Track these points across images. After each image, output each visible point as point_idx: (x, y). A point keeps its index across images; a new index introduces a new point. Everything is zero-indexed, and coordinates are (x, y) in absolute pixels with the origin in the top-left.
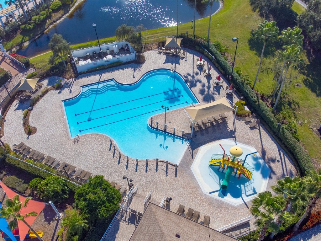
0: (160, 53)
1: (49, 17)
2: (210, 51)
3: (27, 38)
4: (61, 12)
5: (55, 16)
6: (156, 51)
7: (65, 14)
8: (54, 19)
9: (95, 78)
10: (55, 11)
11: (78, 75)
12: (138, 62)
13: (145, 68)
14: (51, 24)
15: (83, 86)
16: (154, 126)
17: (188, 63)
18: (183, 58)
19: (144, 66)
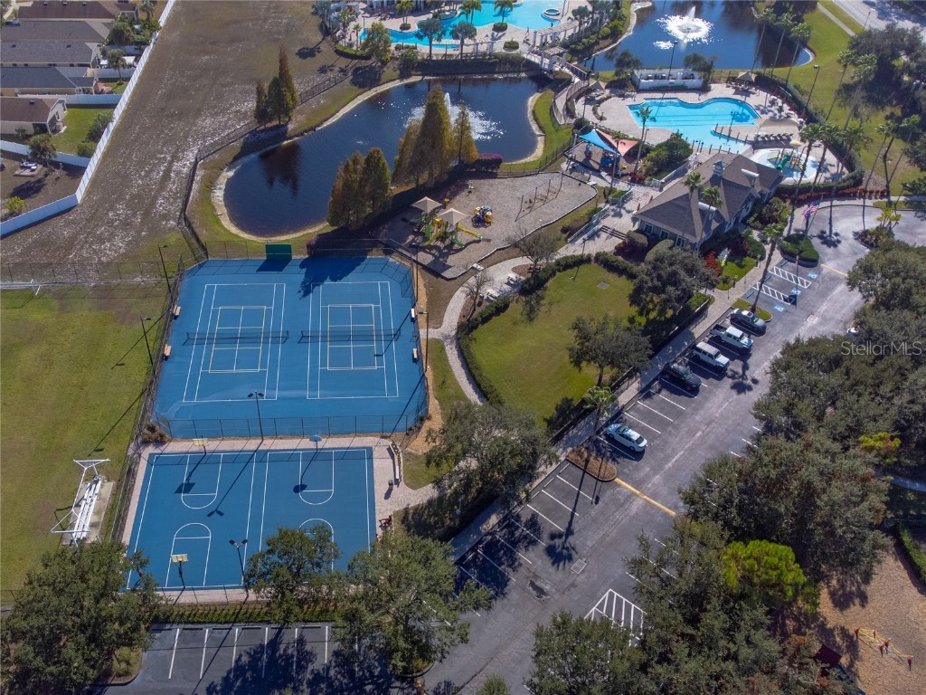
0: (728, 87)
1: (597, 43)
2: (787, 89)
3: (576, 58)
4: (609, 40)
5: (602, 43)
6: (725, 85)
7: (613, 43)
8: (602, 46)
9: (659, 95)
10: (604, 38)
11: (639, 91)
12: (704, 89)
13: (710, 95)
14: (598, 50)
15: (646, 99)
16: (718, 131)
17: (759, 98)
18: (754, 94)
19: (709, 93)
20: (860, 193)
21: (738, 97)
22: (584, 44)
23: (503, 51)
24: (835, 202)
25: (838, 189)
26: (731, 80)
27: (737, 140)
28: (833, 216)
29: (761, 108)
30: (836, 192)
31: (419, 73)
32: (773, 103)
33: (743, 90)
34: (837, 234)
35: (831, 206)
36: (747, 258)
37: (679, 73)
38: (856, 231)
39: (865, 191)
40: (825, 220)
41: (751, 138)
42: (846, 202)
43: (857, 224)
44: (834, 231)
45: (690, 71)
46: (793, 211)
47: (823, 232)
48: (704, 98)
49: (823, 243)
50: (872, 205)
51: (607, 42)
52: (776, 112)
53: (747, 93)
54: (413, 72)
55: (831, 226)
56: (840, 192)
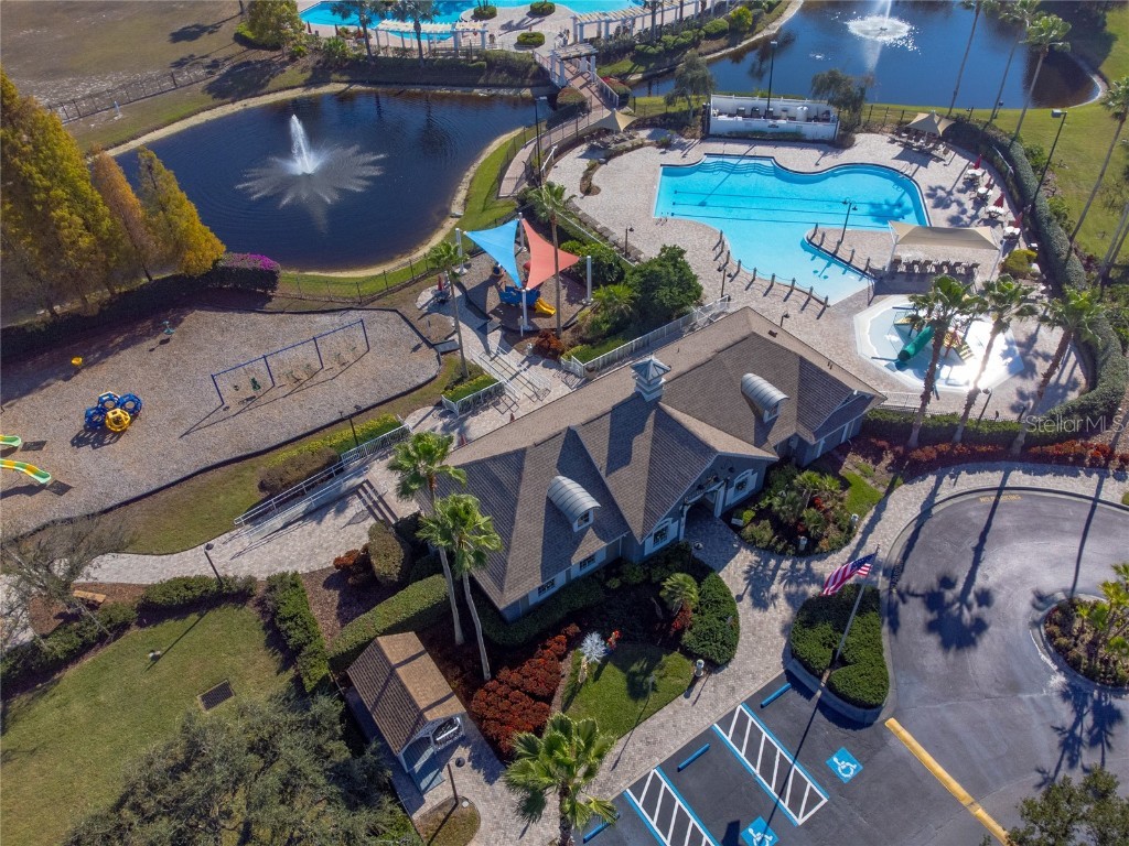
0: (893, 141)
1: (695, 44)
2: (1009, 159)
3: (641, 68)
4: (722, 42)
5: (706, 45)
6: (886, 137)
7: (728, 46)
8: (703, 49)
9: (741, 149)
10: (710, 36)
11: (707, 136)
12: (840, 143)
13: (846, 156)
15: (709, 155)
16: (816, 241)
17: (948, 170)
18: (939, 159)
19: (846, 152)
20: (1094, 458)
21: (902, 166)
22: (665, 43)
23: (513, 50)
24: (1018, 478)
25: (1031, 441)
26: (902, 128)
27: (848, 265)
28: (995, 523)
29: (940, 193)
30: (1025, 448)
31: (345, 78)
32: (972, 183)
33: (921, 151)
34: (985, 598)
35: (1000, 490)
36: (674, 659)
37: (800, 107)
38: (1046, 591)
39: (1109, 454)
40: (966, 535)
41: (881, 262)
42: (1048, 481)
43: (1056, 563)
44: (979, 582)
45: (823, 105)
46: (889, 491)
47: (947, 582)
48: (830, 161)
49: (931, 627)
50: (1117, 499)
51: (714, 44)
52: (969, 205)
53: (924, 157)
54: (335, 76)
55: (976, 562)
56: (1034, 450)
